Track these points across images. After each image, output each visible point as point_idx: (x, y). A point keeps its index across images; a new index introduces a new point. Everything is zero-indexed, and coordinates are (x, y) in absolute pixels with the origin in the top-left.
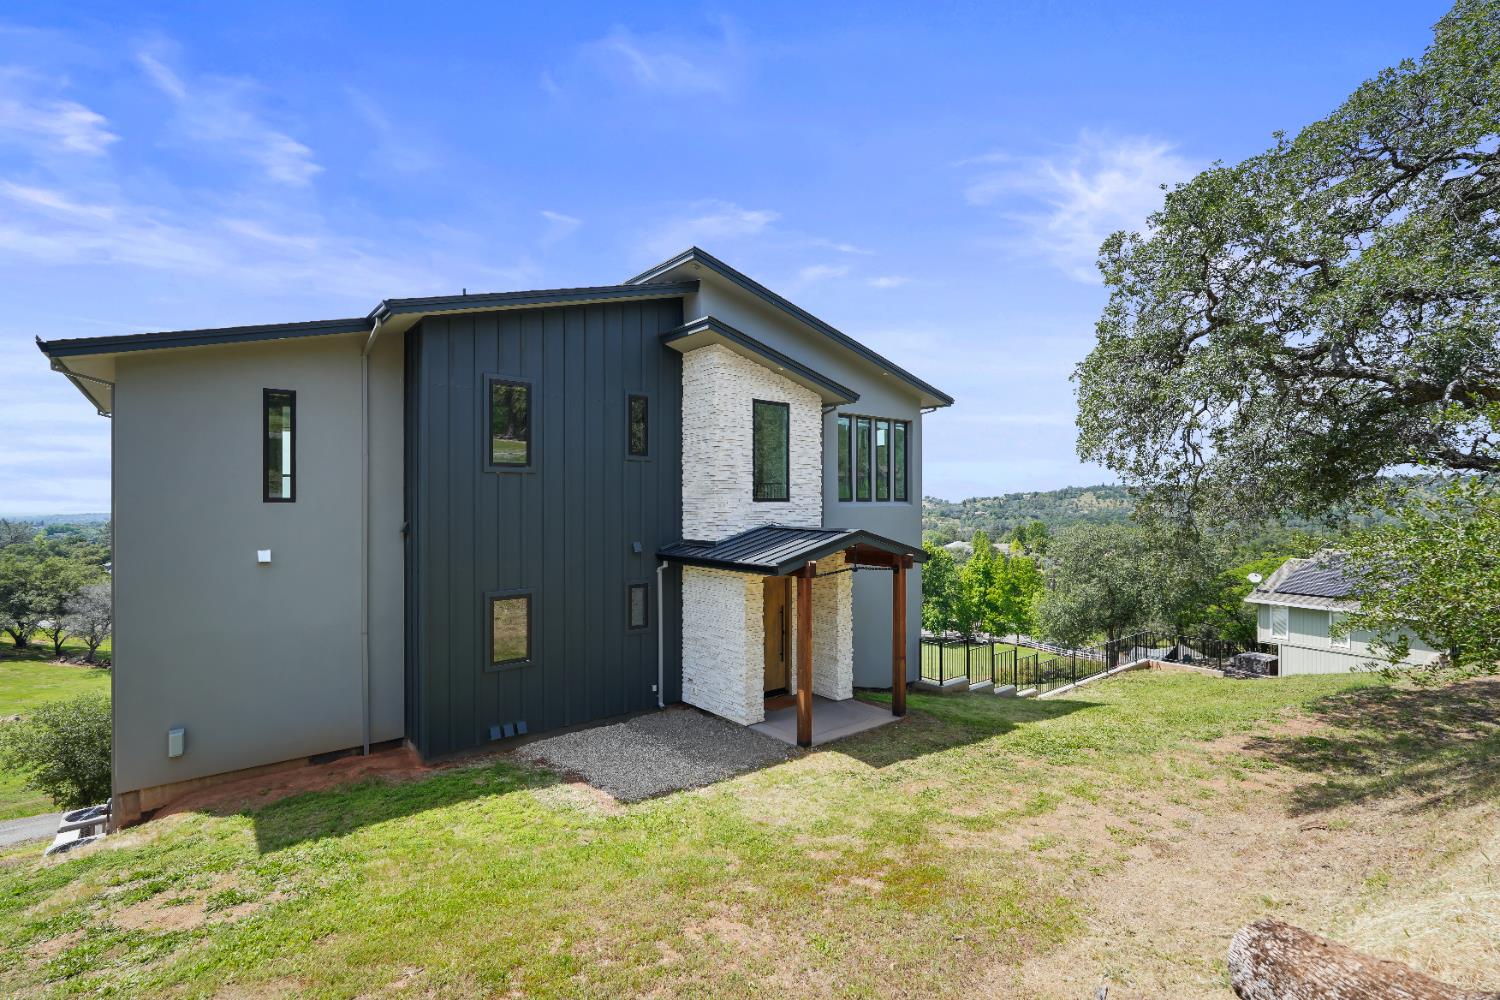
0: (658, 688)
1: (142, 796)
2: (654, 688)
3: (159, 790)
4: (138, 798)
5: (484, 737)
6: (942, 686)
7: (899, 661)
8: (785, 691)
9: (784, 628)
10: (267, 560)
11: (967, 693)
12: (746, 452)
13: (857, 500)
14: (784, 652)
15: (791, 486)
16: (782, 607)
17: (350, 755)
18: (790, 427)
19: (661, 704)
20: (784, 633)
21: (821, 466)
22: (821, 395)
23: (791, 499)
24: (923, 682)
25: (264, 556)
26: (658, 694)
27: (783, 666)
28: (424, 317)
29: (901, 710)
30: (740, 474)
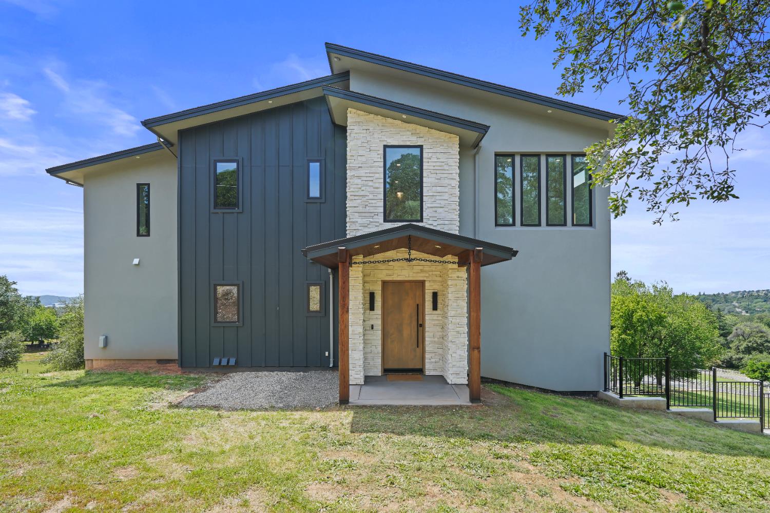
1: (94, 362)
2: (327, 354)
4: (92, 363)
5: (211, 362)
6: (621, 399)
7: (474, 351)
8: (421, 371)
9: (420, 322)
10: (137, 263)
11: (660, 412)
12: (377, 185)
13: (521, 225)
14: (420, 340)
15: (424, 210)
16: (418, 305)
17: (175, 363)
18: (424, 164)
19: (331, 365)
20: (421, 326)
21: (458, 193)
22: (457, 135)
23: (424, 220)
24: (606, 393)
25: (136, 261)
26: (330, 358)
27: (419, 350)
28: (178, 131)
29: (475, 398)
30: (370, 201)
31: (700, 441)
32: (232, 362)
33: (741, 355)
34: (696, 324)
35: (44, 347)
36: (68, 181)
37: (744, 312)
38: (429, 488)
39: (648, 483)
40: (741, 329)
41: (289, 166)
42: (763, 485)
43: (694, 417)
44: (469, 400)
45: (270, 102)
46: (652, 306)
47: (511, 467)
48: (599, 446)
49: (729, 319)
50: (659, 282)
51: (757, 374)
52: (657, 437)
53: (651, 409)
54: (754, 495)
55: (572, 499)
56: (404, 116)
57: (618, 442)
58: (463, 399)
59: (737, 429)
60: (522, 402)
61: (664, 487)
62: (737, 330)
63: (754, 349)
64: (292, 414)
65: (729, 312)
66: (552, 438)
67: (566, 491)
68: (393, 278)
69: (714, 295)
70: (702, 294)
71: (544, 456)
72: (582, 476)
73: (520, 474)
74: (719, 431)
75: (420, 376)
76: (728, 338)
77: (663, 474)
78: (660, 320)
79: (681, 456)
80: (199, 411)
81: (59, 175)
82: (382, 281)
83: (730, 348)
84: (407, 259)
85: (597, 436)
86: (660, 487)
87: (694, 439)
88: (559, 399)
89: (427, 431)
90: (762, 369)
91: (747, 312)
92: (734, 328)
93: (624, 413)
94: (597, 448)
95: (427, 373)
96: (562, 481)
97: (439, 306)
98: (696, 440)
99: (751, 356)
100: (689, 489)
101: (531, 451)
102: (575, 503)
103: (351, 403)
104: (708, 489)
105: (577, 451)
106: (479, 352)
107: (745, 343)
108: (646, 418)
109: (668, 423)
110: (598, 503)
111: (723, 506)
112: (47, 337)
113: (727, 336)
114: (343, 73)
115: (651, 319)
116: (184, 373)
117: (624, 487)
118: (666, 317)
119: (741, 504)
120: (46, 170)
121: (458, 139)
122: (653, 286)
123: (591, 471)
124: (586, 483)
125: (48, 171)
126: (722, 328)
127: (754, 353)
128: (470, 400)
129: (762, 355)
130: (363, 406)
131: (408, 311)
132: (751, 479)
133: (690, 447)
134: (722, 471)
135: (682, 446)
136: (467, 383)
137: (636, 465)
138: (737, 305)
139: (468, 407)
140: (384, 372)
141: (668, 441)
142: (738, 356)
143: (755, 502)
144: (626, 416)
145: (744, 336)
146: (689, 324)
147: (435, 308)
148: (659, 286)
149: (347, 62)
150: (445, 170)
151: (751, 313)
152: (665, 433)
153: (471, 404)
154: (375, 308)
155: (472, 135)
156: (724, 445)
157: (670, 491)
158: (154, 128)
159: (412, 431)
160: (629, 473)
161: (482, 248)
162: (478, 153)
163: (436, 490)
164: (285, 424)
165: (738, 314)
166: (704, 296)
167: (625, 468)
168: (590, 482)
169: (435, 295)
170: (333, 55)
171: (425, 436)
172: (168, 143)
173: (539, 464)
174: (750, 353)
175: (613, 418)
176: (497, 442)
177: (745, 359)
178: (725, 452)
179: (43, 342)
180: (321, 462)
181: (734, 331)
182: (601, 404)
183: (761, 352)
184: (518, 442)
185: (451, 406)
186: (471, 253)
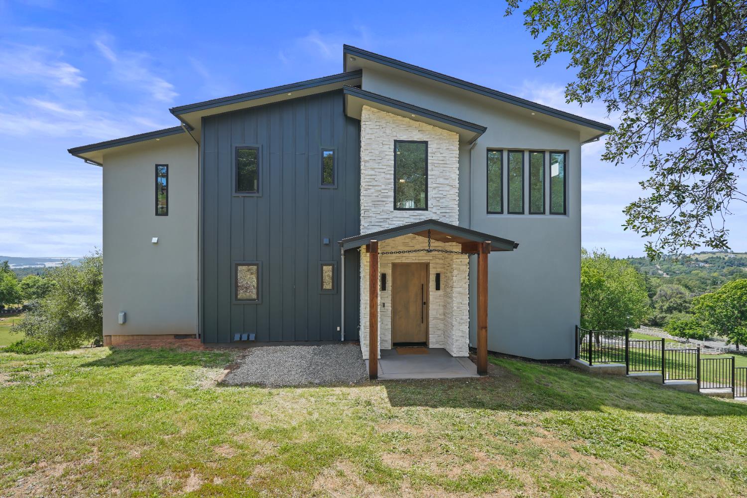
0: (341, 329)
1: (113, 338)
2: (338, 329)
3: (118, 337)
4: (111, 339)
5: (232, 338)
6: (591, 367)
7: (482, 330)
8: (425, 344)
9: (425, 300)
10: (156, 242)
11: (621, 377)
12: (388, 176)
13: (508, 213)
14: (424, 317)
15: (429, 199)
16: (423, 285)
17: (192, 338)
18: (429, 158)
19: (343, 339)
20: (425, 304)
21: (458, 185)
22: (457, 133)
23: (429, 209)
24: (577, 360)
25: (155, 240)
26: (341, 333)
27: (423, 326)
28: (202, 118)
29: (482, 371)
30: (383, 191)
31: (660, 403)
32: (252, 337)
33: (664, 315)
34: (629, 288)
35: (4, 312)
36: (86, 160)
37: (665, 274)
38: (476, 453)
39: (635, 442)
40: (664, 291)
41: (304, 154)
42: (716, 440)
43: (648, 380)
44: (476, 373)
45: (290, 94)
46: (593, 271)
47: (531, 433)
48: (590, 412)
49: (654, 281)
50: (600, 249)
51: (677, 331)
52: (626, 401)
53: (614, 374)
54: (711, 449)
55: (585, 458)
56: (413, 115)
57: (602, 407)
58: (470, 371)
59: (680, 389)
60: (516, 372)
61: (647, 445)
62: (660, 291)
63: (675, 309)
64: (333, 390)
65: (653, 274)
66: (553, 406)
67: (578, 451)
68: (402, 260)
69: (641, 258)
70: (630, 257)
71: (553, 422)
72: (586, 438)
73: (539, 438)
74: (670, 393)
75: (424, 349)
76: (653, 299)
77: (644, 434)
78: (600, 284)
79: (651, 417)
80: (247, 388)
81: (81, 155)
82: (392, 263)
83: (655, 308)
84: (427, 250)
85: (585, 402)
86: (644, 445)
87: (654, 401)
88: (542, 368)
89: (455, 403)
90: (681, 327)
91: (667, 274)
92: (658, 290)
93: (595, 379)
94: (589, 414)
95: (431, 346)
96: (573, 444)
97: (442, 286)
98: (656, 402)
99: (672, 316)
100: (665, 446)
101: (542, 418)
102: (588, 461)
103: (380, 378)
104: (679, 445)
105: (576, 416)
106: (486, 331)
107: (668, 303)
108: (613, 383)
109: (631, 387)
110: (604, 461)
111: (692, 459)
112: (8, 302)
113: (652, 297)
114: (356, 71)
115: (592, 283)
116: (207, 348)
117: (619, 446)
118: (604, 281)
119: (705, 456)
120: (68, 150)
121: (458, 137)
122: (594, 253)
123: (591, 434)
124: (590, 444)
125: (71, 151)
126: (649, 289)
127: (674, 312)
128: (478, 373)
129: (680, 314)
130: (390, 380)
131: (414, 289)
132: (706, 436)
133: (654, 409)
134: (684, 429)
135: (648, 408)
136: (468, 355)
137: (622, 427)
138: (659, 267)
139: (478, 379)
140: (393, 346)
141: (638, 403)
142: (661, 315)
143: (714, 454)
144: (598, 382)
145: (666, 298)
146: (623, 288)
147: (438, 288)
148: (599, 253)
149: (361, 62)
150: (446, 164)
151: (671, 275)
152: (633, 396)
153: (479, 376)
154: (387, 288)
155: (470, 134)
156: (679, 406)
157: (652, 448)
158: (181, 116)
159: (443, 404)
160: (619, 434)
161: (490, 242)
162: (473, 149)
163: (482, 455)
164: (333, 399)
165: (660, 277)
166: (632, 259)
167: (615, 430)
168: (593, 443)
169: (438, 276)
170: (349, 56)
171: (454, 407)
172: (190, 128)
173: (551, 430)
174: (671, 313)
175: (590, 384)
176: (512, 411)
177: (668, 318)
178: (679, 412)
179: (4, 307)
180: (381, 435)
181: (659, 292)
182: (575, 372)
183: (680, 311)
184: (529, 410)
185: (463, 378)
186: (480, 246)
